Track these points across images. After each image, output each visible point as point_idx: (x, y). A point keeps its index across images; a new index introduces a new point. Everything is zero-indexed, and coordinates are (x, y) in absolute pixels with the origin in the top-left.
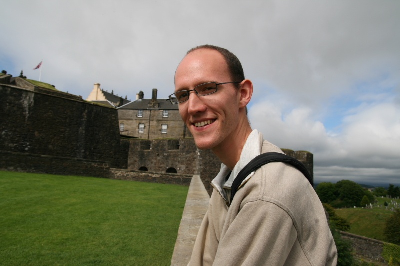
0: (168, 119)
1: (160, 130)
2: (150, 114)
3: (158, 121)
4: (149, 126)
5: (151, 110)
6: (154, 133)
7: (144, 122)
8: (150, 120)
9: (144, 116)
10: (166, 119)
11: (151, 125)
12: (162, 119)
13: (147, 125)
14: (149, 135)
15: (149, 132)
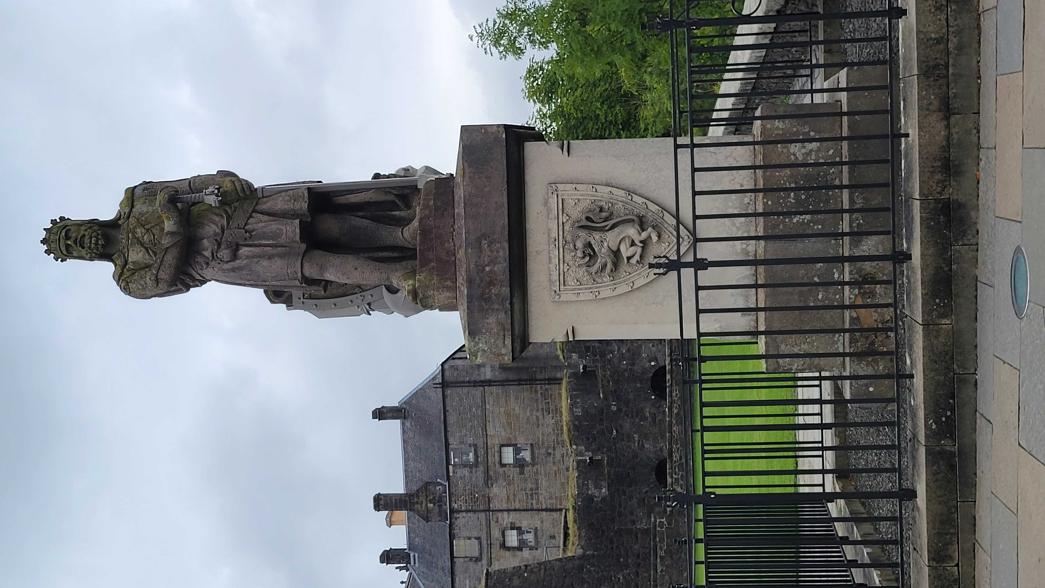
0: (480, 443)
1: (522, 473)
2: (467, 511)
3: (488, 480)
4: (508, 511)
5: (452, 511)
6: (534, 492)
7: (496, 533)
8: (489, 510)
9: (475, 534)
10: (481, 452)
11: (505, 506)
12: (481, 468)
13: (506, 519)
14: (542, 510)
15: (532, 510)
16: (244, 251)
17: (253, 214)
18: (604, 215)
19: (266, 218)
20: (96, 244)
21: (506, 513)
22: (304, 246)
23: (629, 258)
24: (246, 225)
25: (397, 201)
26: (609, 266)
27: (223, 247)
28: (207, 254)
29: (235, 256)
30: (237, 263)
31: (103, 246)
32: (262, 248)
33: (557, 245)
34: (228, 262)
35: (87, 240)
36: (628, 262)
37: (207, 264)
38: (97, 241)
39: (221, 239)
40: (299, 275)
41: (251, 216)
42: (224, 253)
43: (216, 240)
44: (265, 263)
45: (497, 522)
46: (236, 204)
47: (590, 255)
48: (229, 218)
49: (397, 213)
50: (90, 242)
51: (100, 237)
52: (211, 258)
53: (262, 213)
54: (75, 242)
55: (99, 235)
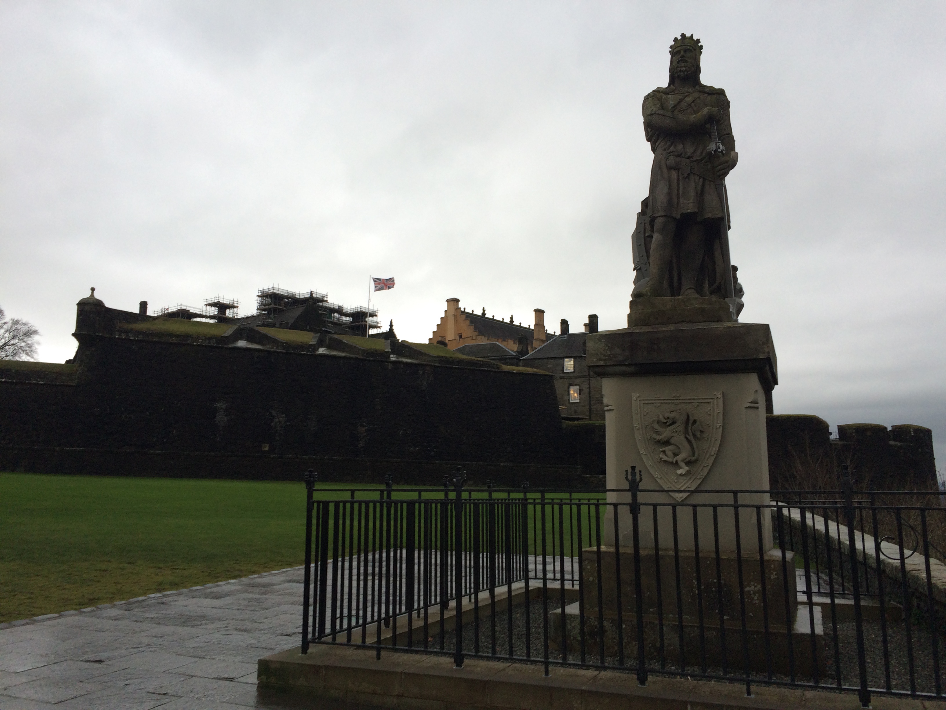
4: (590, 388)
6: (600, 402)
7: (578, 381)
8: (590, 377)
9: (577, 369)
13: (585, 387)
14: (590, 406)
15: (590, 401)
16: (674, 174)
17: (701, 180)
18: (698, 434)
19: (699, 188)
20: (681, 71)
21: (588, 386)
22: (678, 217)
23: (664, 452)
24: (694, 174)
25: (716, 284)
26: (658, 437)
27: (678, 159)
28: (671, 149)
29: (670, 168)
30: (665, 170)
31: (679, 76)
32: (677, 187)
33: (674, 398)
34: (666, 164)
35: (683, 64)
36: (662, 451)
37: (665, 150)
38: (682, 71)
39: (682, 157)
40: (656, 215)
41: (700, 177)
42: (672, 161)
43: (682, 153)
44: (666, 190)
45: (583, 382)
46: (709, 166)
47: (666, 422)
48: (699, 162)
49: (707, 285)
50: (682, 67)
51: (686, 73)
52: (669, 151)
53: (703, 185)
54: (683, 56)
55: (688, 72)
